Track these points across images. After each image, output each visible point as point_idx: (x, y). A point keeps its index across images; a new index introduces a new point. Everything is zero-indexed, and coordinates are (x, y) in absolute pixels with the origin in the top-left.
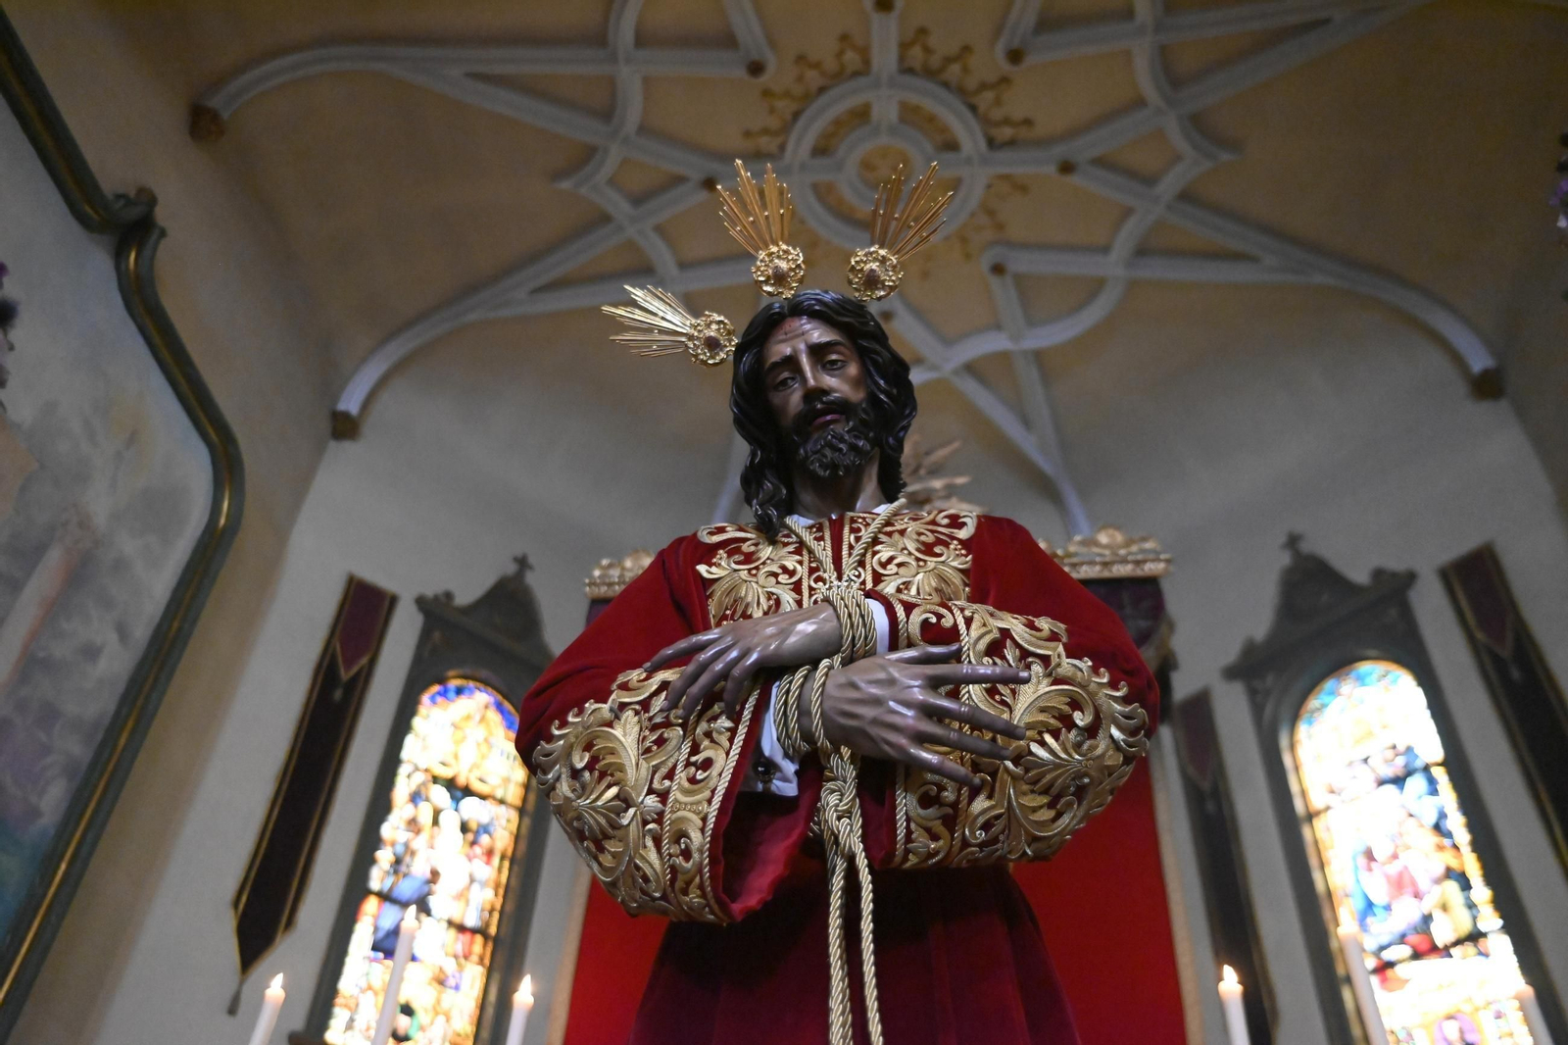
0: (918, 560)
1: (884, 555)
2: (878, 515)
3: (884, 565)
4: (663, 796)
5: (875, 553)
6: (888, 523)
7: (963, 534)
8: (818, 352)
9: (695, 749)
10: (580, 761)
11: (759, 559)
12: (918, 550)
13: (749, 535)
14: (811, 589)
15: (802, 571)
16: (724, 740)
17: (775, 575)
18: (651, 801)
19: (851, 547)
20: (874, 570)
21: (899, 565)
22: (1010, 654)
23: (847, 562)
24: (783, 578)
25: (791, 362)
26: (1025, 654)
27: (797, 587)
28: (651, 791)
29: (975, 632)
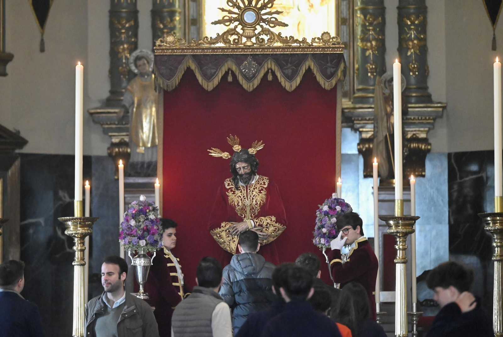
0: (258, 194)
1: (254, 194)
2: (253, 184)
3: (254, 196)
4: (230, 243)
5: (253, 194)
6: (255, 186)
7: (265, 186)
8: (244, 167)
9: (233, 238)
10: (218, 235)
11: (235, 193)
12: (259, 192)
13: (233, 187)
14: (244, 200)
15: (242, 197)
16: (236, 238)
17: (238, 197)
18: (228, 243)
19: (249, 193)
20: (252, 198)
21: (256, 196)
22: (268, 225)
23: (249, 197)
24: (239, 198)
25: (240, 168)
26: (270, 225)
27: (241, 200)
28: (228, 242)
29: (264, 223)
